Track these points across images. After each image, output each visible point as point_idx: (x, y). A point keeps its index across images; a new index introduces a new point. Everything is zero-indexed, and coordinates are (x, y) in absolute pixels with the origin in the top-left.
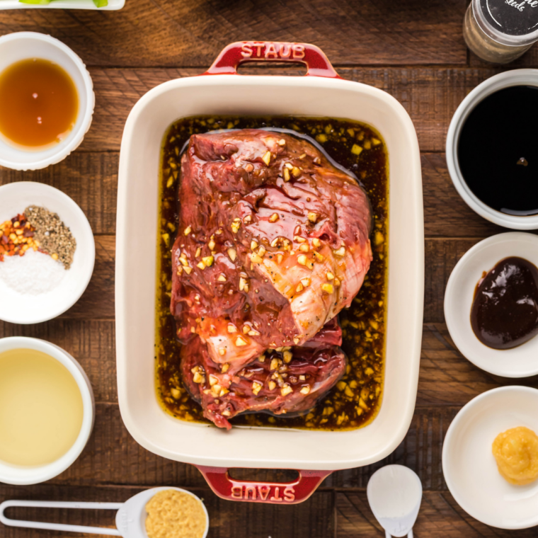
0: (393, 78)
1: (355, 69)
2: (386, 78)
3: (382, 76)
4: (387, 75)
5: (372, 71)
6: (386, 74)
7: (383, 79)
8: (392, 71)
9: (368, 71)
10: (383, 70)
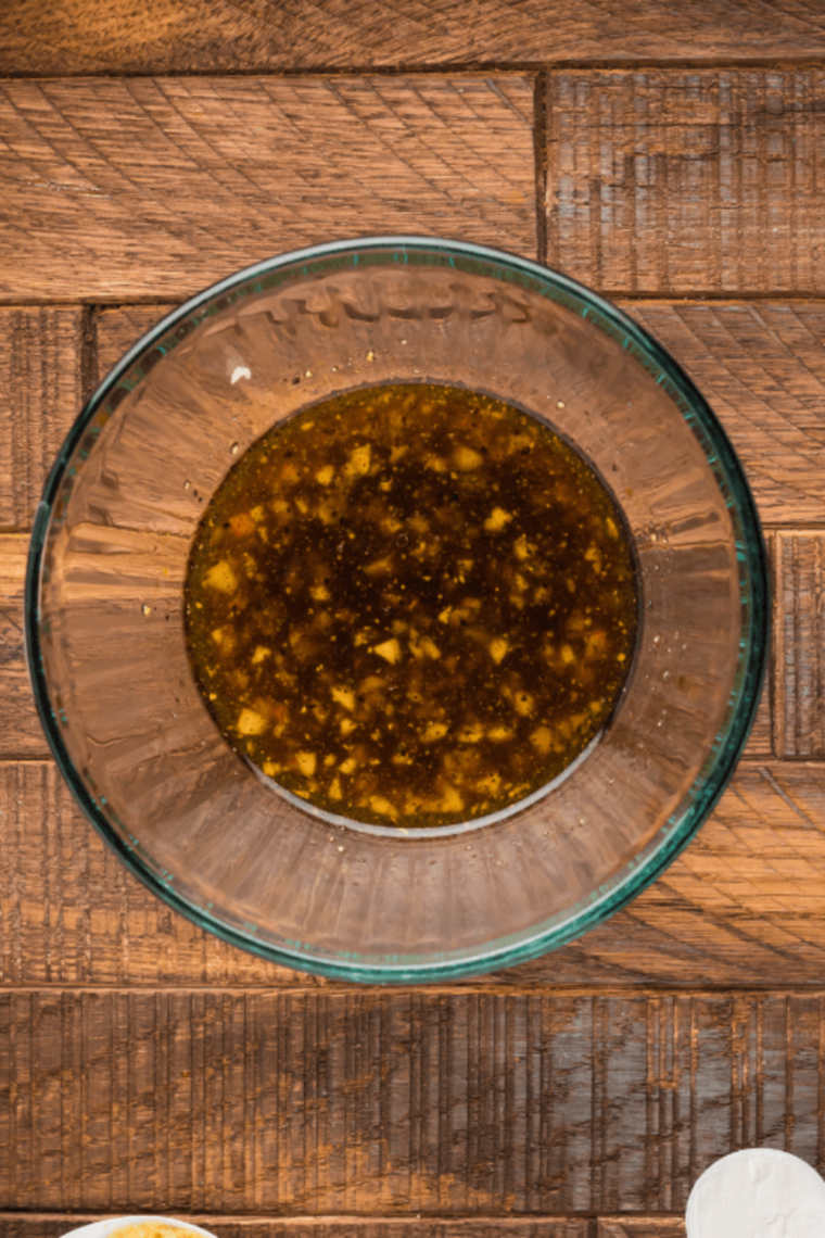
0: (744, 96)
1: (640, 76)
2: (724, 95)
3: (715, 90)
4: (729, 89)
5: (686, 78)
6: (723, 85)
7: (716, 99)
8: (739, 77)
9: (674, 79)
10: (717, 76)
